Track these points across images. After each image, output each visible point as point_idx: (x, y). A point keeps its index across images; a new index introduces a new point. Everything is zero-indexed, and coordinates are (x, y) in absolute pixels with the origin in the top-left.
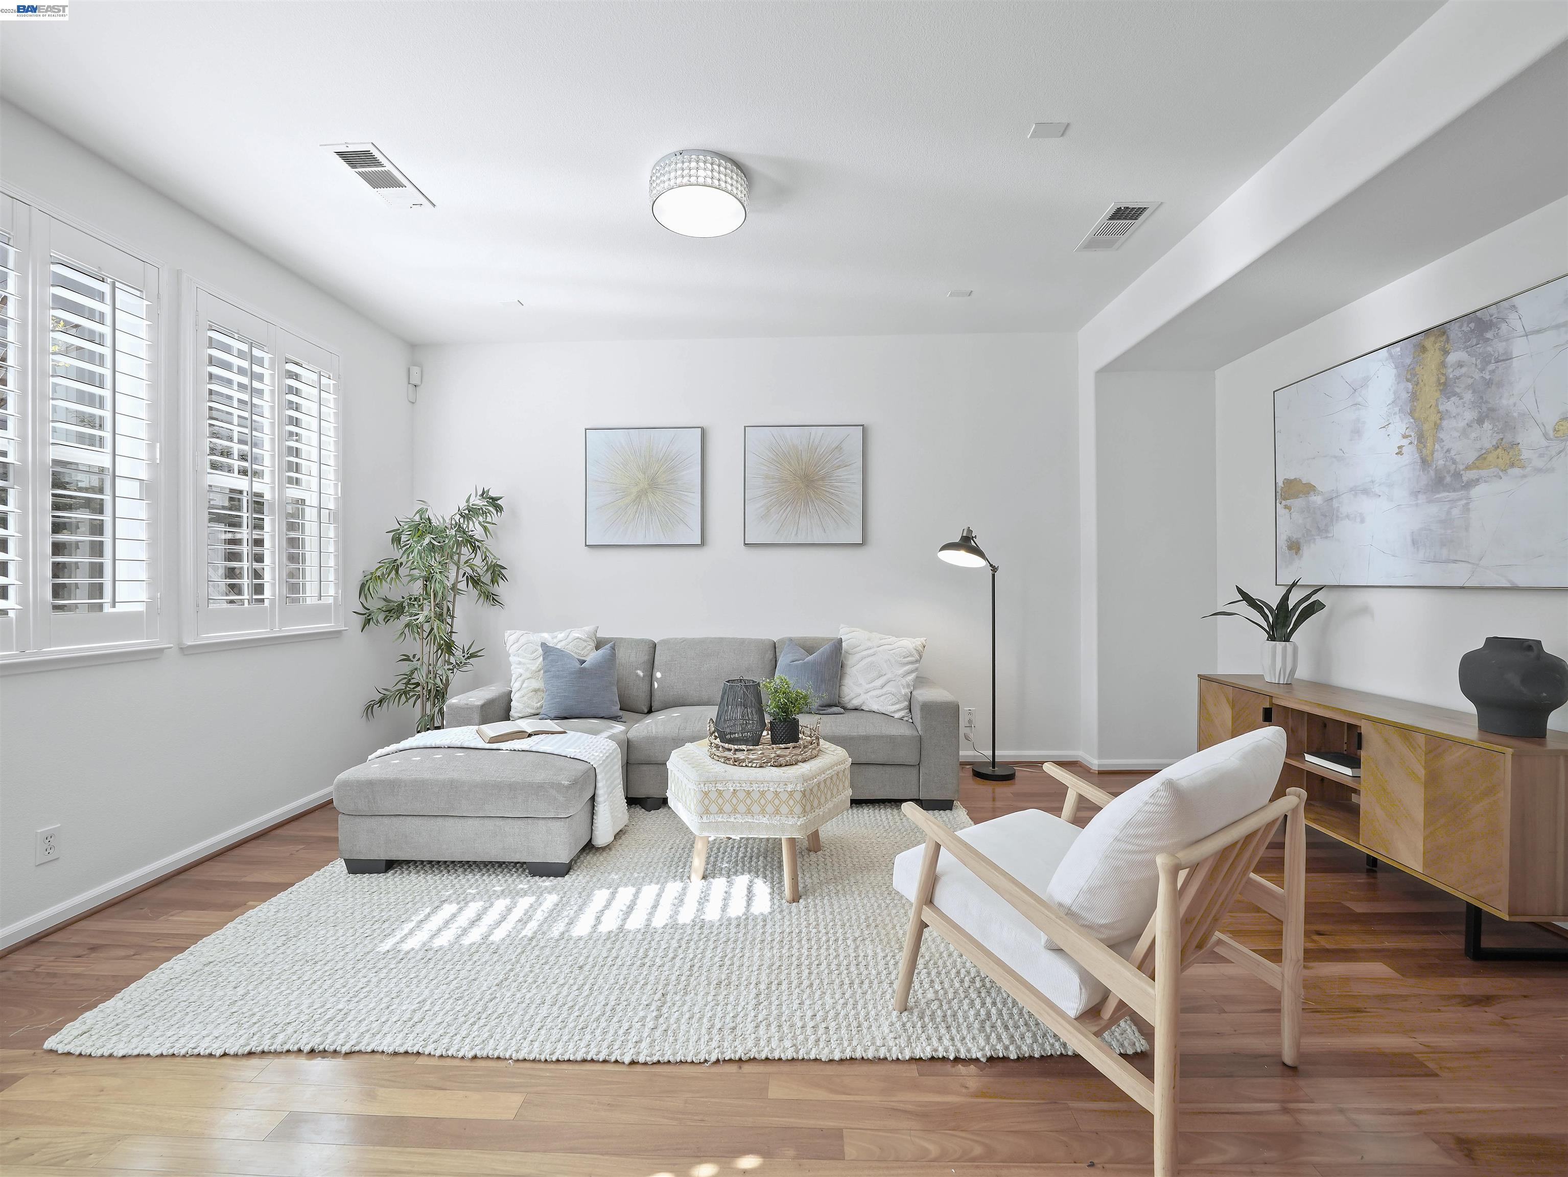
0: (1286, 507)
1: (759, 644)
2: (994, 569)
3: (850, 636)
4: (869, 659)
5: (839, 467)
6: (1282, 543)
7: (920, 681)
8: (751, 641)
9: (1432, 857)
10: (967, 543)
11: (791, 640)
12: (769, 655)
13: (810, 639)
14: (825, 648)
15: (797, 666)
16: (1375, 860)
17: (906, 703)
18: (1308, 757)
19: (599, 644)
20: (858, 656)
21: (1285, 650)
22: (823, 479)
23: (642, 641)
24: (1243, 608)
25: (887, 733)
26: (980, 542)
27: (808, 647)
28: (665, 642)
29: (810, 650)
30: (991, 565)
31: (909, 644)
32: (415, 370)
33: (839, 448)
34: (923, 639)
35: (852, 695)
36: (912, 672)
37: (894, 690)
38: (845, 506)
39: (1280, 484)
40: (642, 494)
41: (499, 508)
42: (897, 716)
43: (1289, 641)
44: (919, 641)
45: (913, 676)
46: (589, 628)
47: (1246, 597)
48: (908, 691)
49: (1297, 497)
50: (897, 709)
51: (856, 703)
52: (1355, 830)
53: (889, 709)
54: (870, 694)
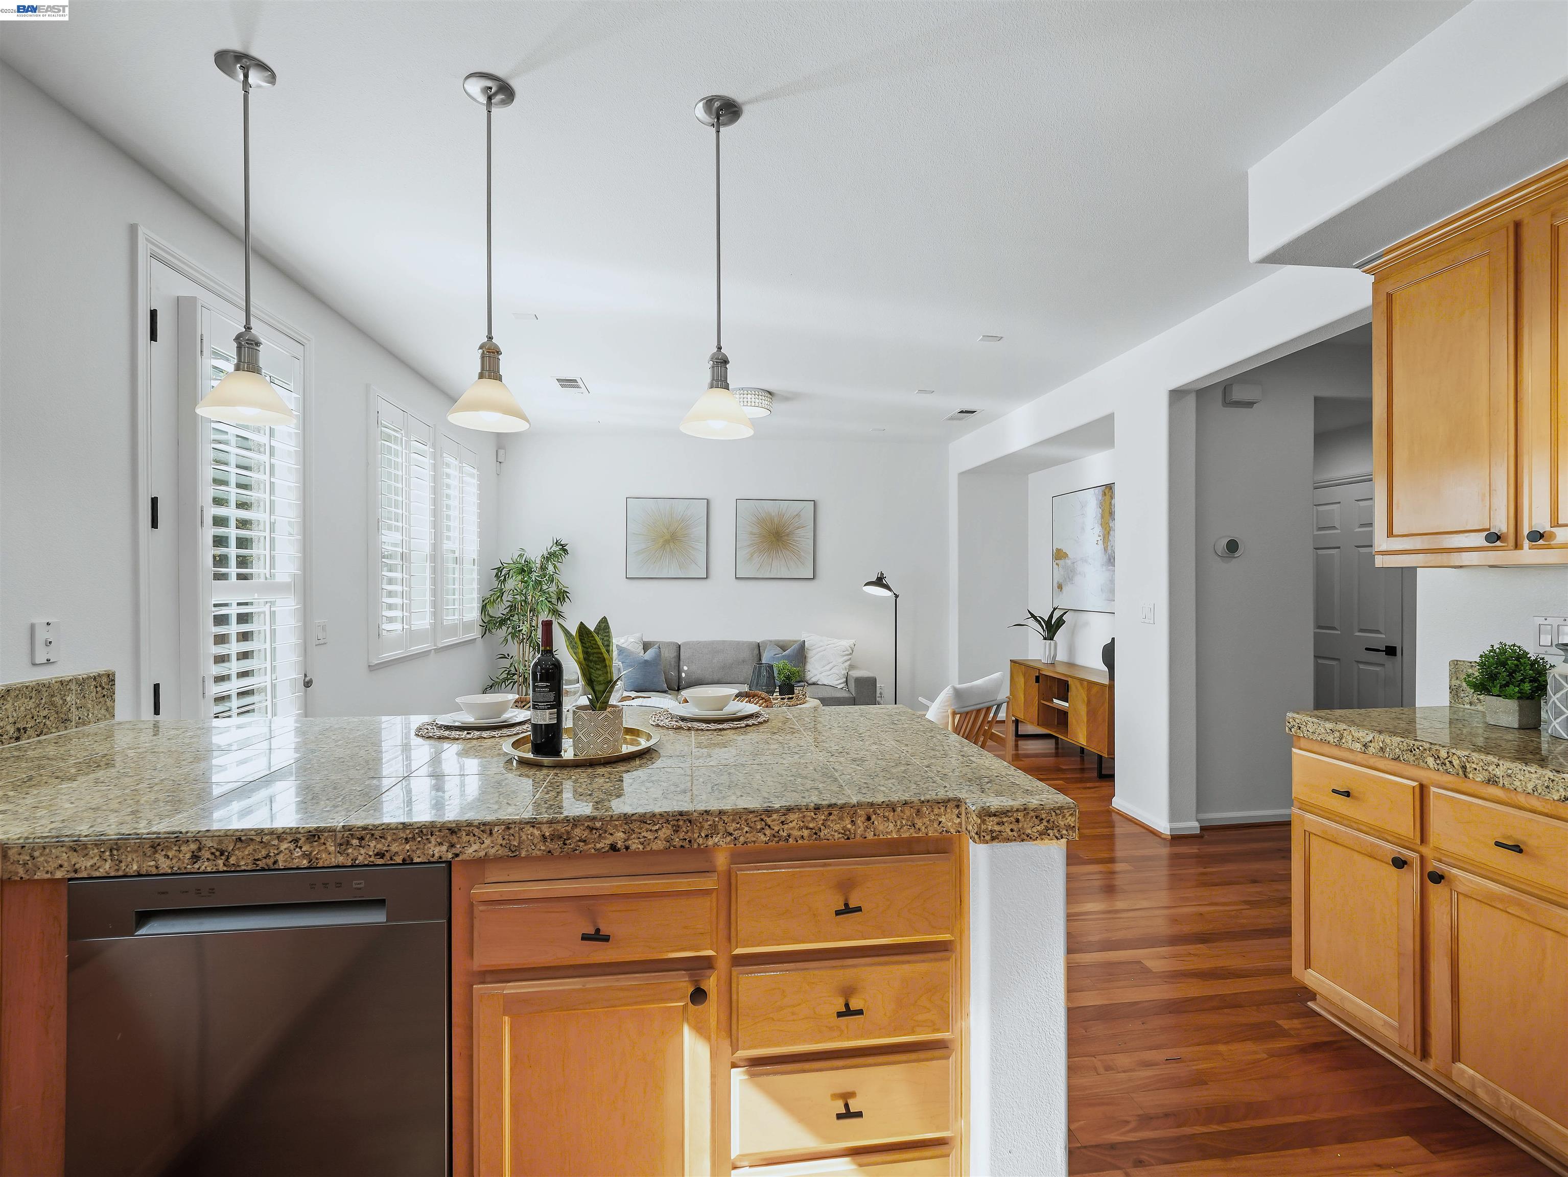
0: (1057, 564)
1: (750, 644)
2: (897, 596)
3: (810, 640)
4: (822, 653)
5: (798, 528)
6: (1055, 585)
7: (852, 667)
8: (744, 643)
9: (1089, 738)
10: (880, 582)
11: (771, 641)
12: (756, 652)
13: (782, 641)
14: (796, 646)
15: (778, 657)
16: (1083, 748)
17: (845, 679)
18: (1055, 701)
19: (646, 646)
20: (814, 652)
21: (1050, 644)
22: (788, 535)
23: (671, 643)
24: (1032, 622)
25: (836, 696)
26: (888, 580)
27: (783, 647)
28: (686, 644)
29: (784, 648)
30: (895, 594)
31: (846, 643)
32: (501, 452)
33: (798, 515)
34: (854, 641)
35: (812, 675)
36: (848, 660)
37: (838, 672)
38: (802, 553)
39: (1055, 551)
40: (667, 542)
41: (565, 551)
42: (839, 687)
43: (1052, 640)
44: (851, 642)
45: (848, 663)
46: (638, 635)
47: (1033, 616)
48: (846, 672)
49: (1061, 559)
50: (838, 682)
51: (814, 680)
52: (1066, 732)
53: (834, 683)
54: (823, 674)
